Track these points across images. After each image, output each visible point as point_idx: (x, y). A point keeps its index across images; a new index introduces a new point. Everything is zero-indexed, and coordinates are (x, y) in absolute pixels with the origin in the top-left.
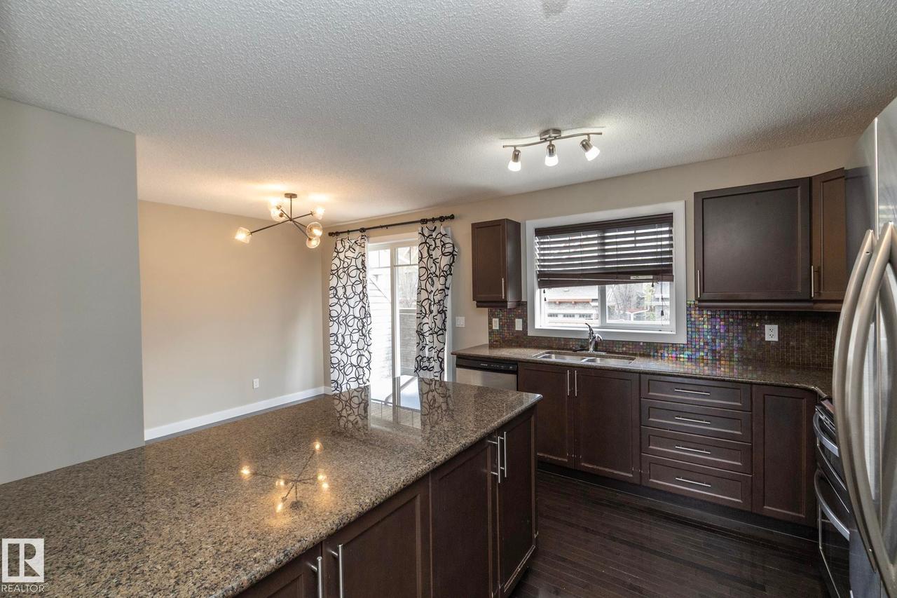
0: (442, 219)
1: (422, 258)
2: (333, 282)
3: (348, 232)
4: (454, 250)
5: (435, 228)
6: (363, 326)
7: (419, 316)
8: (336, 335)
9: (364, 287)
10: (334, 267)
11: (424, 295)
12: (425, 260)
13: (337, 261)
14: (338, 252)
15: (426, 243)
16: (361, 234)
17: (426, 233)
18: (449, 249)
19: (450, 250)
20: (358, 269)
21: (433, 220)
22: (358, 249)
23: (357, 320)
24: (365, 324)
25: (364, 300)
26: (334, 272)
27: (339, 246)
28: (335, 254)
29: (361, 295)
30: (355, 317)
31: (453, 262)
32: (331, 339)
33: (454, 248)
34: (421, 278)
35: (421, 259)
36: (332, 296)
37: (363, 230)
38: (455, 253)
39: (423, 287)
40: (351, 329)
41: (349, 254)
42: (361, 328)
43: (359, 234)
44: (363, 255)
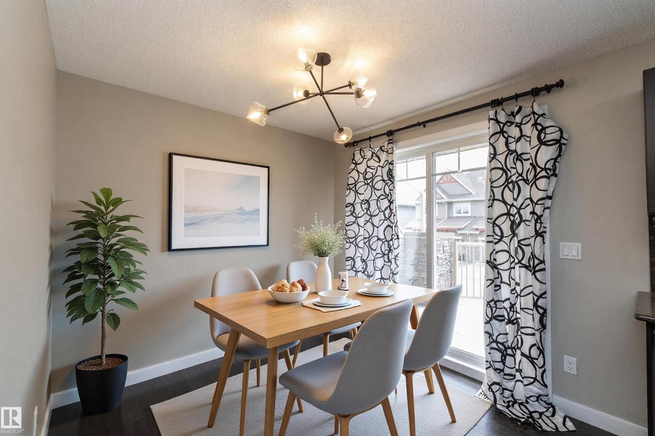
0: (535, 92)
1: (495, 154)
2: (350, 198)
3: (370, 138)
4: (562, 137)
5: (520, 108)
6: (390, 250)
7: (491, 239)
8: (353, 259)
9: (391, 202)
10: (351, 181)
11: (499, 208)
12: (501, 158)
13: (354, 174)
14: (356, 164)
15: (502, 132)
16: (388, 138)
17: (502, 118)
18: (552, 135)
19: (556, 136)
20: (384, 180)
21: (516, 97)
22: (383, 156)
23: (380, 243)
24: (392, 248)
25: (391, 219)
26: (351, 186)
27: (358, 158)
28: (353, 166)
29: (387, 212)
30: (379, 239)
31: (559, 155)
32: (347, 263)
33: (562, 133)
34: (495, 184)
35: (493, 156)
36: (349, 213)
37: (390, 133)
38: (563, 141)
39: (498, 196)
40: (374, 253)
41: (372, 163)
42: (386, 252)
43: (386, 138)
44: (391, 163)
